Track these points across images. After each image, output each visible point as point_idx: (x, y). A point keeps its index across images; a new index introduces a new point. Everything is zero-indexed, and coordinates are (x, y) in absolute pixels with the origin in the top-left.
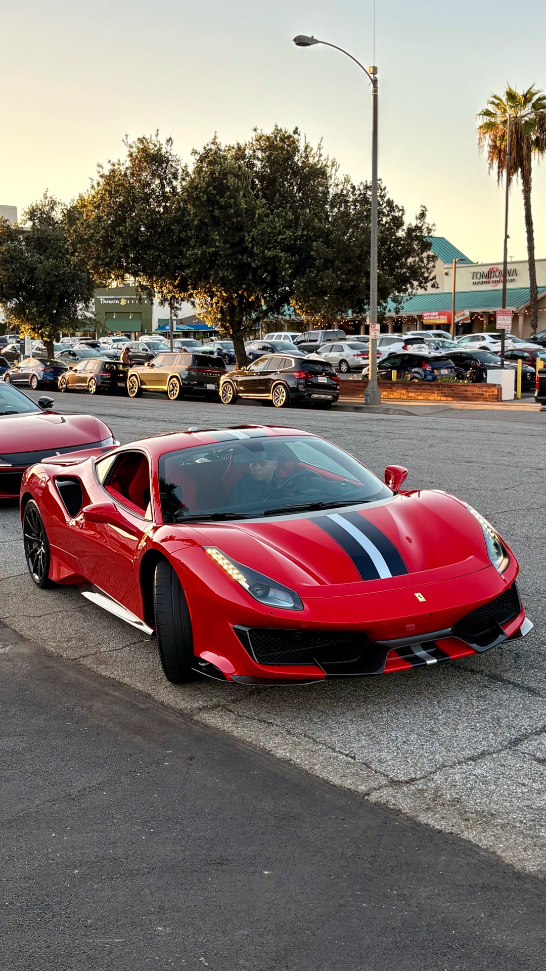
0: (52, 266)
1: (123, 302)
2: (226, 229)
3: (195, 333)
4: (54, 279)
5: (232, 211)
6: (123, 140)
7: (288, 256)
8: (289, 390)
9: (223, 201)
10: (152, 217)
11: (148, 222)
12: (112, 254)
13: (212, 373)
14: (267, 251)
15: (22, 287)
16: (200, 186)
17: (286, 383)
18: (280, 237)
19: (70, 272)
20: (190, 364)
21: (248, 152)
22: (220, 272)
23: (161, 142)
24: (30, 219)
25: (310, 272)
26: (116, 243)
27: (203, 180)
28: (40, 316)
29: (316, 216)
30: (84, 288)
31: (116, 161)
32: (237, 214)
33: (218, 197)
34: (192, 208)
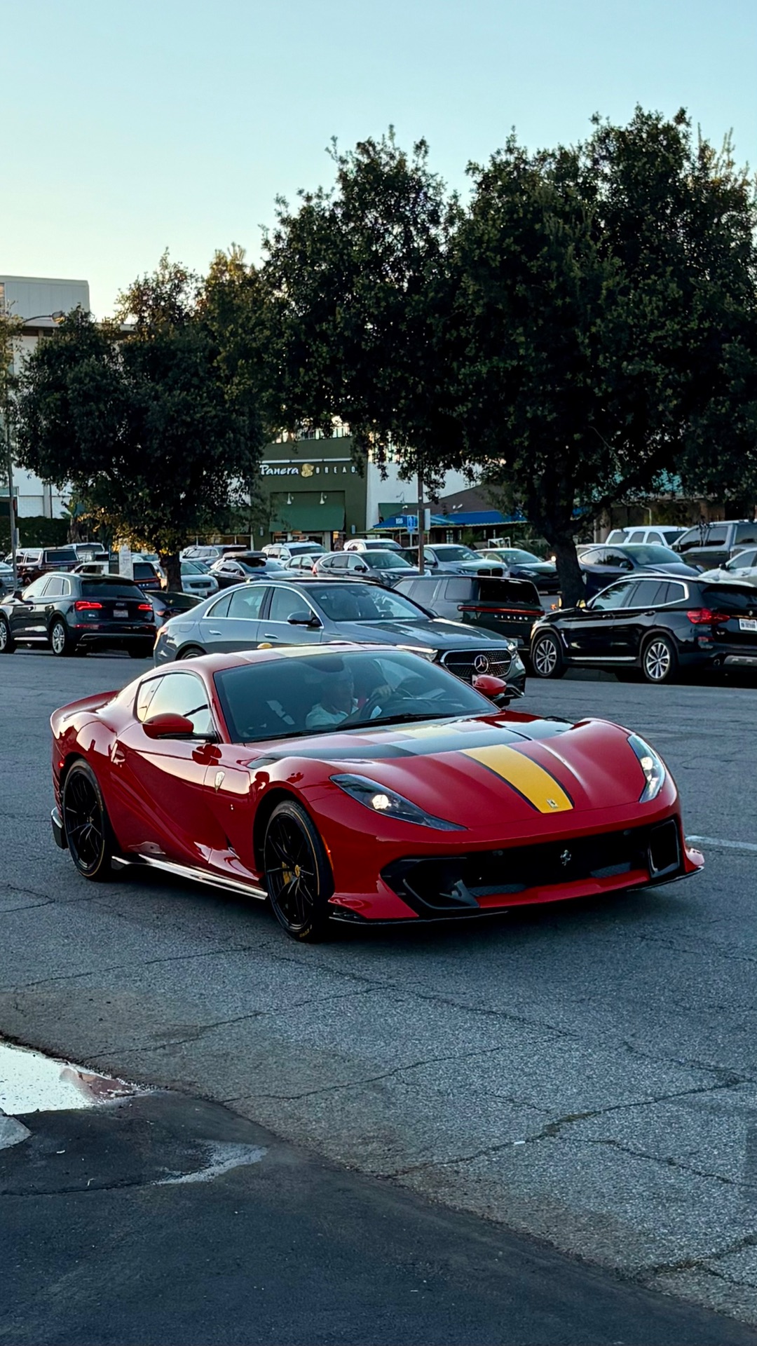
0: (179, 404)
1: (307, 472)
2: (541, 322)
3: (456, 531)
4: (182, 431)
5: (553, 285)
6: (327, 149)
7: (670, 373)
8: (677, 648)
9: (534, 266)
10: (387, 302)
11: (381, 313)
12: (307, 379)
13: (512, 614)
14: (625, 363)
15: (119, 449)
16: (486, 237)
17: (672, 632)
18: (653, 335)
19: (215, 416)
20: (467, 596)
21: (584, 162)
22: (528, 408)
23: (403, 150)
24: (135, 310)
25: (717, 406)
26: (316, 355)
27: (493, 226)
28: (154, 506)
29: (729, 290)
30: (243, 447)
31: (313, 191)
32: (563, 290)
33: (524, 258)
34: (471, 282)
